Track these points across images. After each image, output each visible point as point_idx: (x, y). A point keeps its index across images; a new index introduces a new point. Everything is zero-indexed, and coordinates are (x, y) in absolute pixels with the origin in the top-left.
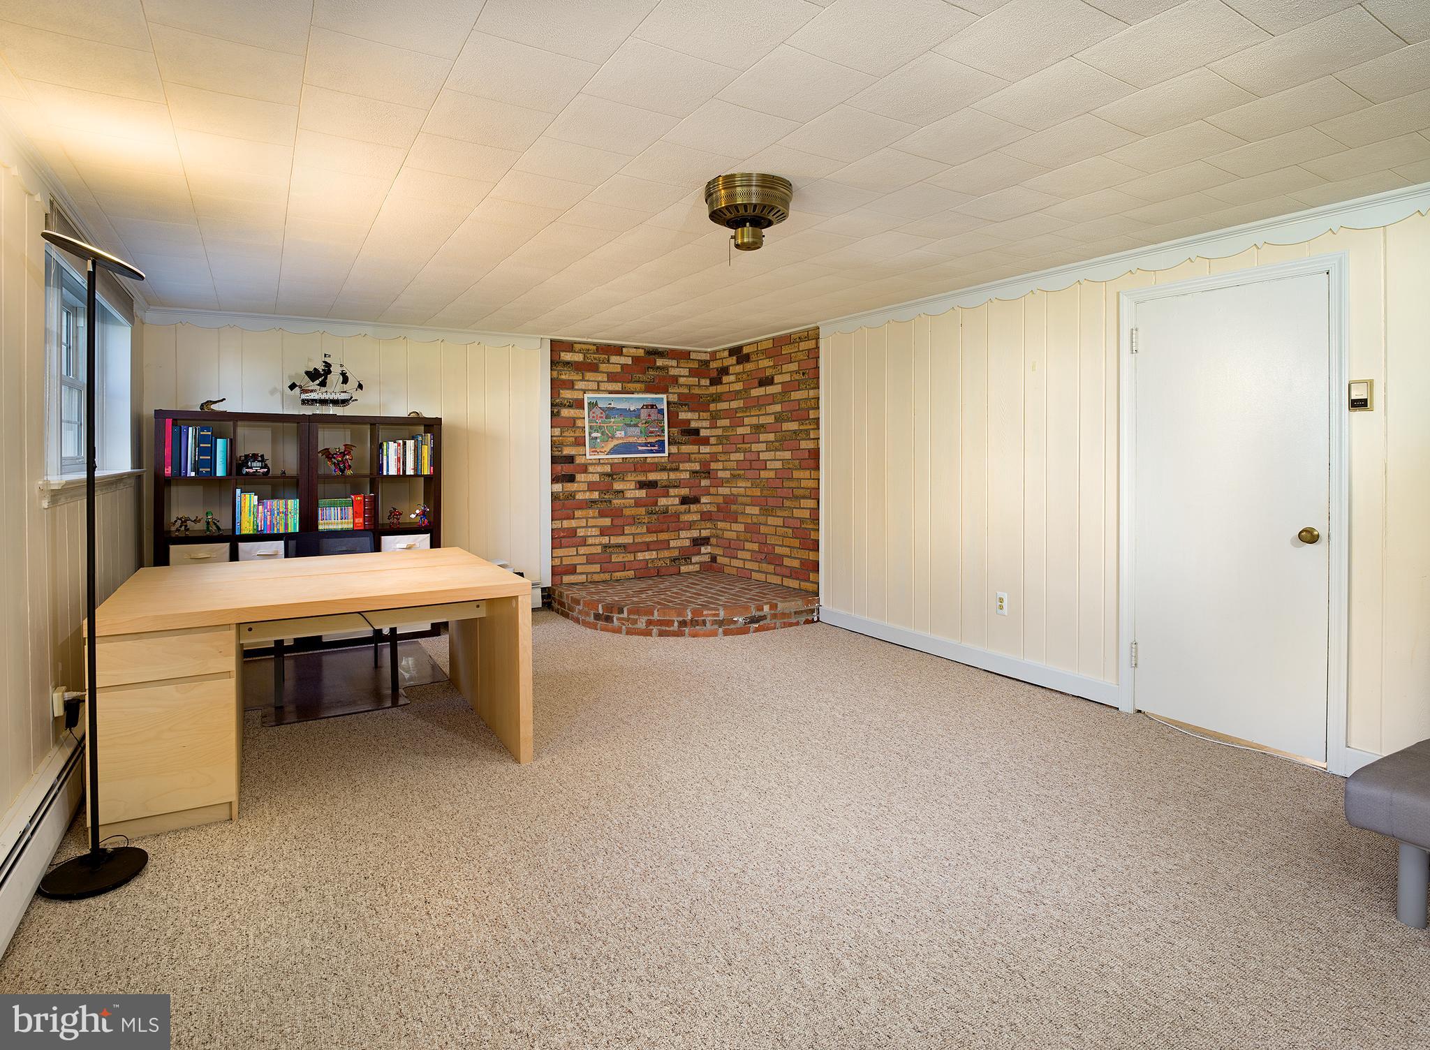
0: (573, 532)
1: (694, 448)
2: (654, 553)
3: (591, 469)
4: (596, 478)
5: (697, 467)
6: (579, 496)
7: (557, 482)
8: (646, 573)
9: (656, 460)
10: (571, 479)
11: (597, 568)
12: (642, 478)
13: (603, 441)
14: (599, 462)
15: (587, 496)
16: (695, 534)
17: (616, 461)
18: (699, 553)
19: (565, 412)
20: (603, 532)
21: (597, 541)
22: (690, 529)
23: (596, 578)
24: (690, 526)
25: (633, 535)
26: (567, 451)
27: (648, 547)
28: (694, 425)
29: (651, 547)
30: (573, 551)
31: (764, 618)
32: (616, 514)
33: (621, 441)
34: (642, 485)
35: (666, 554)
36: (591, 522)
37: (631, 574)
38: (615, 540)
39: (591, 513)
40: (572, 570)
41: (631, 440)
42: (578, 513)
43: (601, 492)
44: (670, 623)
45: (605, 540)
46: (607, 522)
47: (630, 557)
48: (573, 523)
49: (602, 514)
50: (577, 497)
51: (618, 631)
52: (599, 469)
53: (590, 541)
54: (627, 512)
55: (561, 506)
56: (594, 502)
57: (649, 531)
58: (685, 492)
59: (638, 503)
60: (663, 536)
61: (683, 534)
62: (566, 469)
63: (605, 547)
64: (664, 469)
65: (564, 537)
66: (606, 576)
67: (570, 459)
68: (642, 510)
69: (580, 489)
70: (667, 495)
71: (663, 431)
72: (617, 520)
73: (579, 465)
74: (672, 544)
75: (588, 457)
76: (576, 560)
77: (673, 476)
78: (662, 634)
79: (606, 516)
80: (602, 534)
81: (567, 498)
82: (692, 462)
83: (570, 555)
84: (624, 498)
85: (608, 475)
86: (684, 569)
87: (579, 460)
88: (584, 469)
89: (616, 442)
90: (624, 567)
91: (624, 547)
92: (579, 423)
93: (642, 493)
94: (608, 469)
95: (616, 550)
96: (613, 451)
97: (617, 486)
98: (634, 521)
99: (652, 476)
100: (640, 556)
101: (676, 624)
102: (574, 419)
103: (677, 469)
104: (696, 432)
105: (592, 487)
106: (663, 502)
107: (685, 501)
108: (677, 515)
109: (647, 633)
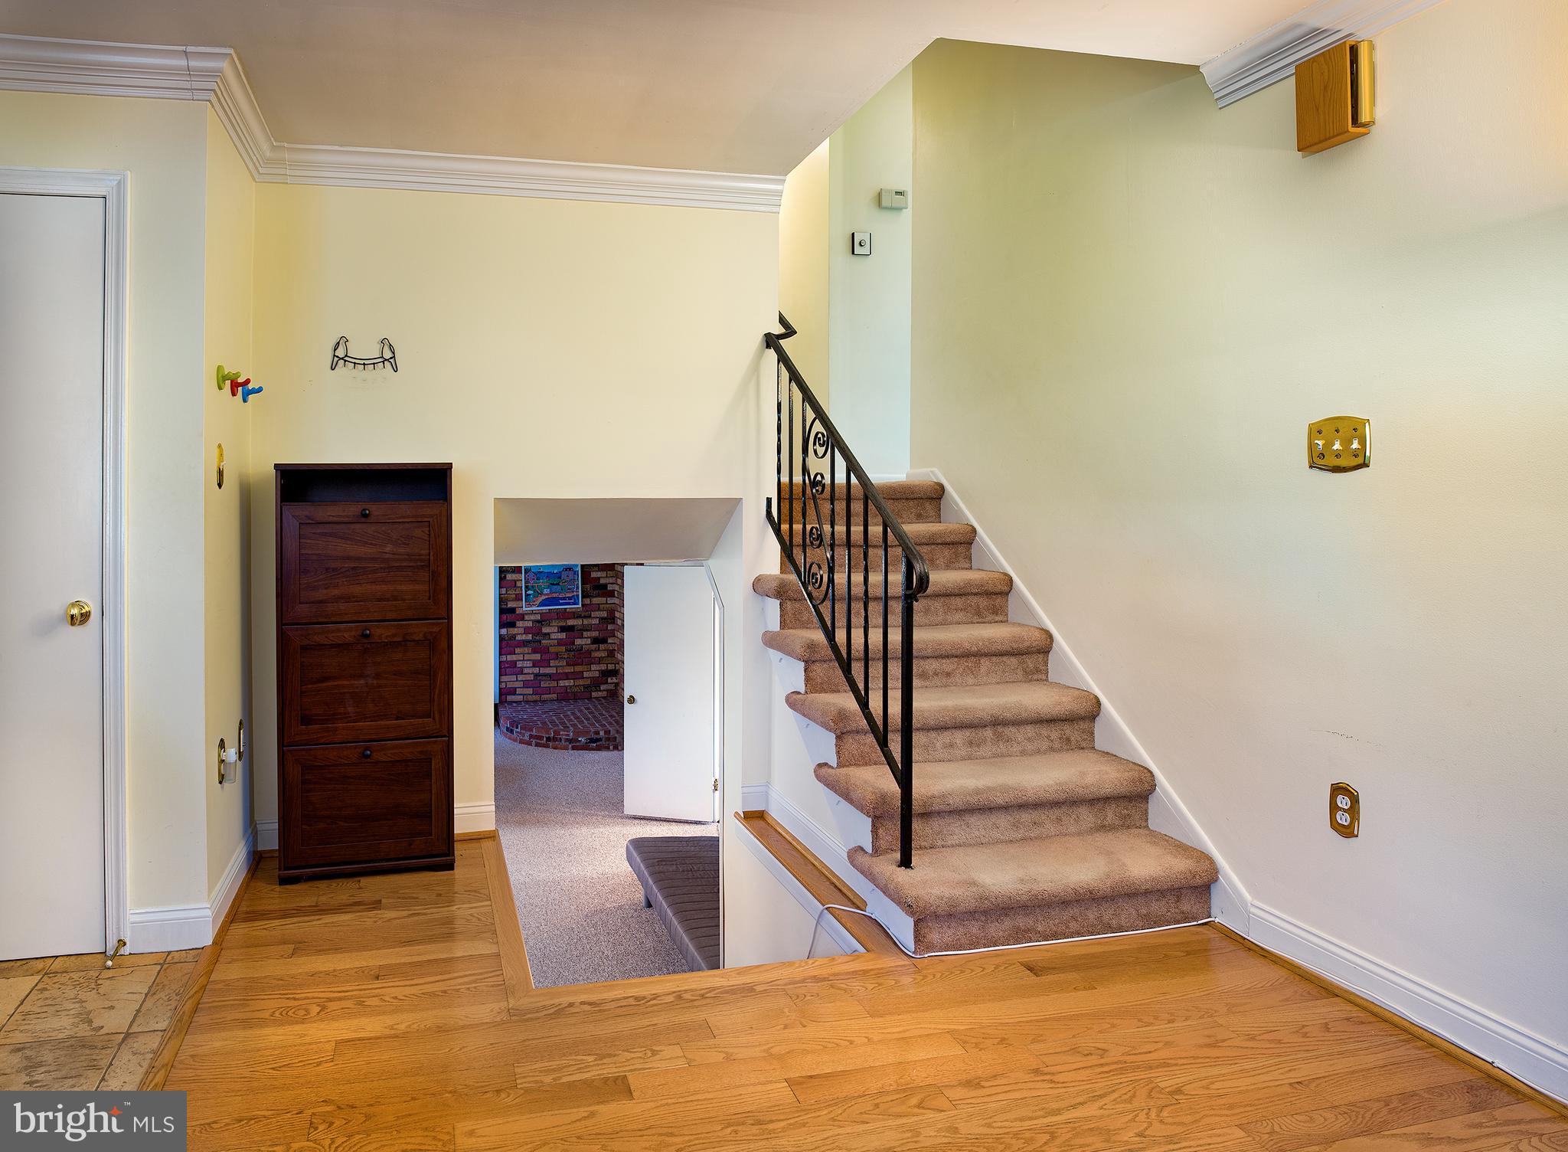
0: (514, 664)
1: (603, 600)
2: (572, 681)
3: (526, 617)
4: (530, 624)
5: (604, 614)
6: (519, 638)
7: (504, 628)
8: (566, 696)
9: (574, 610)
10: (513, 625)
11: (530, 691)
12: (563, 624)
13: (534, 597)
14: (532, 613)
15: (524, 637)
16: (603, 667)
17: (544, 611)
18: (607, 683)
19: (509, 577)
20: (535, 664)
21: (530, 671)
22: (599, 663)
23: (530, 698)
24: (600, 661)
25: (557, 667)
26: (510, 605)
27: (567, 676)
28: (602, 581)
29: (570, 677)
30: (513, 678)
31: (600, 739)
32: (543, 651)
33: (547, 597)
34: (562, 629)
35: (581, 682)
36: (527, 657)
37: (554, 696)
38: (543, 671)
39: (526, 650)
40: (513, 692)
41: (554, 595)
42: (518, 650)
43: (533, 635)
44: (541, 738)
45: (536, 671)
46: (538, 657)
47: (554, 684)
48: (514, 658)
49: (534, 651)
50: (517, 638)
51: (515, 740)
52: (532, 617)
53: (526, 671)
54: (552, 650)
55: (505, 645)
56: (529, 642)
57: (568, 664)
58: (595, 634)
59: (560, 643)
60: (578, 668)
61: (594, 667)
62: (509, 617)
63: (536, 675)
64: (579, 617)
65: (508, 667)
66: (537, 697)
67: (513, 610)
68: (563, 648)
69: (519, 632)
70: (582, 637)
71: (578, 588)
72: (545, 656)
73: (518, 615)
74: (586, 675)
75: (524, 609)
76: (517, 685)
77: (586, 622)
78: (537, 745)
79: (537, 653)
80: (534, 666)
81: (510, 639)
82: (601, 611)
83: (511, 680)
84: (549, 639)
85: (538, 621)
86: (594, 694)
87: (518, 611)
88: (522, 617)
89: (544, 597)
90: (549, 691)
91: (550, 676)
92: (518, 584)
93: (563, 636)
94: (538, 617)
95: (544, 678)
96: (542, 604)
97: (545, 630)
98: (557, 656)
99: (570, 622)
100: (562, 683)
101: (545, 739)
102: (515, 581)
103: (590, 617)
104: (605, 586)
105: (527, 630)
106: (578, 642)
107: (595, 641)
108: (589, 652)
109: (529, 744)
